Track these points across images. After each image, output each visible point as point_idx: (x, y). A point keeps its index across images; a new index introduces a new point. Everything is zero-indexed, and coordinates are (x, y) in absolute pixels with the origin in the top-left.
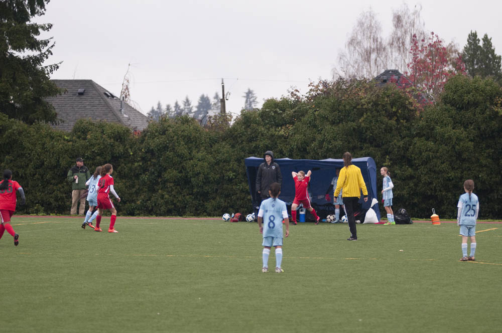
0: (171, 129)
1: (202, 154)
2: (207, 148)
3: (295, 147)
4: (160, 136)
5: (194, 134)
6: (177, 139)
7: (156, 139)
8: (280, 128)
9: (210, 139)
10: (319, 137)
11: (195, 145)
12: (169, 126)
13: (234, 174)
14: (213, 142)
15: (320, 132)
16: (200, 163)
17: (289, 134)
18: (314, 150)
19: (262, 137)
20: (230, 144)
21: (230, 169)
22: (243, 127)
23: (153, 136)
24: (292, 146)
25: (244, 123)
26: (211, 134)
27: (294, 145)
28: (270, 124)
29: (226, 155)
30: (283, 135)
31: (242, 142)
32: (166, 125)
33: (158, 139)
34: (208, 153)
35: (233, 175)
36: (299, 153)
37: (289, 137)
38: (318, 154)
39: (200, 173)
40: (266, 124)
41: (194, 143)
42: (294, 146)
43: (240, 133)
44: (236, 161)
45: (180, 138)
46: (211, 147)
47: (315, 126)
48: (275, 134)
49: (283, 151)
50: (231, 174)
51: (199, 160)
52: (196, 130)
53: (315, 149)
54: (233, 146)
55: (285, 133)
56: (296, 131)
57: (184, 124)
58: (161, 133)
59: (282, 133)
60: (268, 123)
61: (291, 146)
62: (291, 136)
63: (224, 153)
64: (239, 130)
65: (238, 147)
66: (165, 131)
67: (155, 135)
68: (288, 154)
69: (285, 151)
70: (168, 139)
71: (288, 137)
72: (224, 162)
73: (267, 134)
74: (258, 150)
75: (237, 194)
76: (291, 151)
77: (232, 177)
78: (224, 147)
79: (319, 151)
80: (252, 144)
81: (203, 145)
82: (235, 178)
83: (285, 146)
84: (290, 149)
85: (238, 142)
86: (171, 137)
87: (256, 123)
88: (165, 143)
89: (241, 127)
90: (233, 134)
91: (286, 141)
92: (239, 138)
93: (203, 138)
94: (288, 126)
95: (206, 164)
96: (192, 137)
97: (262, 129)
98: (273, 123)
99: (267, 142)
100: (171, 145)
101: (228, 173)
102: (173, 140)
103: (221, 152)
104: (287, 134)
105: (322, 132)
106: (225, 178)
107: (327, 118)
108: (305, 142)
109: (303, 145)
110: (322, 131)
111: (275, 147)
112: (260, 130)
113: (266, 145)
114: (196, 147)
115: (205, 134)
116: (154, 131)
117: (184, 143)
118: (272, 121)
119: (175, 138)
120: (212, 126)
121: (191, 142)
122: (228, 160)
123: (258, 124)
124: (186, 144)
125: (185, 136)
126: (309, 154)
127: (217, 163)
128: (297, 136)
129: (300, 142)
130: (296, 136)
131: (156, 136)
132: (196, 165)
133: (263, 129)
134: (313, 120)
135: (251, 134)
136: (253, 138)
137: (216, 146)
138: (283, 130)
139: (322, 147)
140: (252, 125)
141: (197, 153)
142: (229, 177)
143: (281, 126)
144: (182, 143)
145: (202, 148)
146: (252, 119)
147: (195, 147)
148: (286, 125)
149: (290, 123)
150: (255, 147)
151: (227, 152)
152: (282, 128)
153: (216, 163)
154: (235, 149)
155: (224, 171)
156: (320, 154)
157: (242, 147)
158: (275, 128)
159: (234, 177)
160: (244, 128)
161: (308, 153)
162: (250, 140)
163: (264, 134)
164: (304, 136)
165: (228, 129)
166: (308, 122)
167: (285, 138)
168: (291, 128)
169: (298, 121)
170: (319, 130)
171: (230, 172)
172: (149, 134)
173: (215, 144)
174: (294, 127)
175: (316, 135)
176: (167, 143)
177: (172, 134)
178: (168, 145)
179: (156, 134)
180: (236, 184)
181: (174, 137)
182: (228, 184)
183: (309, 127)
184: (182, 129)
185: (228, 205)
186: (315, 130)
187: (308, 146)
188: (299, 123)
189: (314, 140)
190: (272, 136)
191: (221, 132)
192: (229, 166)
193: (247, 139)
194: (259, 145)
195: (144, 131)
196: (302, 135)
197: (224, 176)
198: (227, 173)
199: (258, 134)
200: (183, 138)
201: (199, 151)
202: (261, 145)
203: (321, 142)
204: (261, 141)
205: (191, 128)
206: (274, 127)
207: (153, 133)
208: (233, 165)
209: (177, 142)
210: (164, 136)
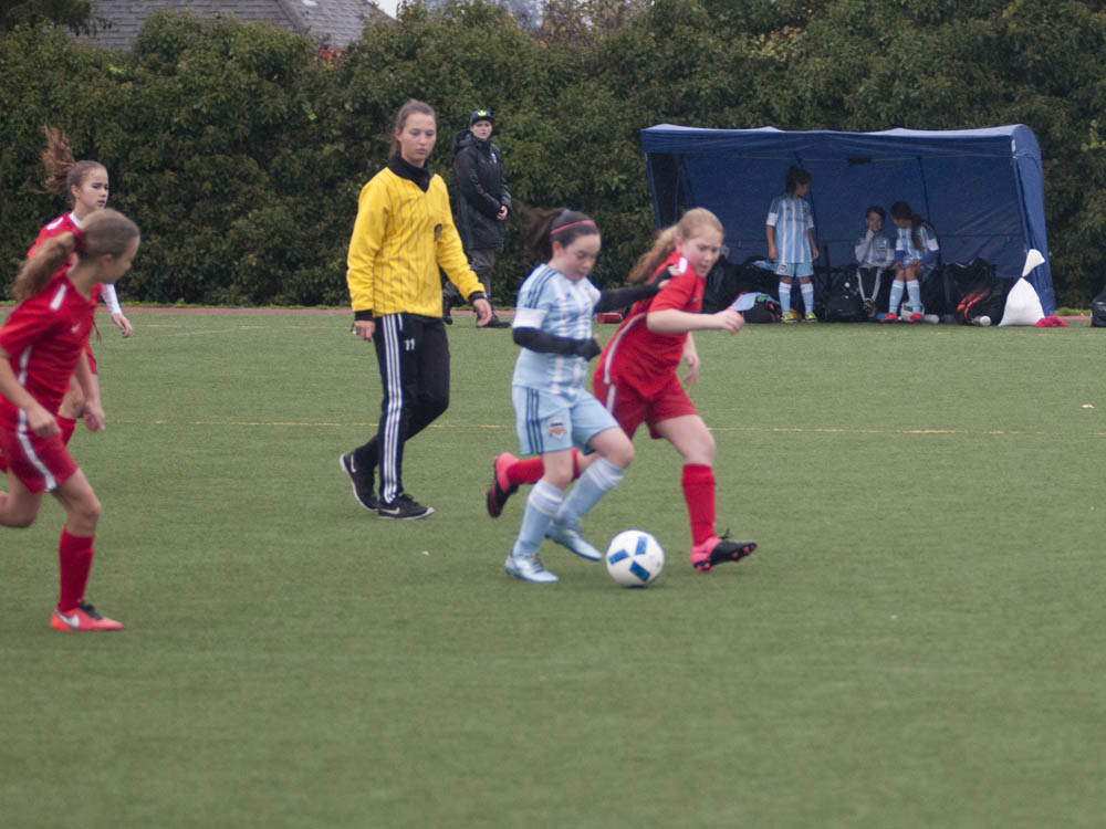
0: (433, 42)
1: (526, 118)
2: (541, 98)
3: (808, 95)
4: (399, 63)
5: (501, 57)
6: (452, 73)
7: (386, 71)
8: (762, 37)
9: (551, 71)
10: (881, 65)
11: (506, 89)
12: (426, 33)
13: (623, 177)
14: (560, 79)
15: (882, 48)
16: (519, 145)
17: (789, 56)
18: (867, 104)
19: (709, 66)
20: (612, 88)
21: (612, 163)
22: (653, 34)
23: (378, 62)
24: (800, 93)
25: (657, 23)
26: (553, 55)
27: (805, 87)
28: (732, 27)
29: (599, 119)
30: (771, 59)
31: (647, 81)
32: (418, 28)
33: (392, 71)
34: (544, 114)
35: (622, 181)
36: (819, 115)
37: (791, 64)
38: (879, 115)
39: (519, 176)
40: (721, 25)
41: (503, 84)
42: (805, 91)
43: (643, 53)
44: (628, 138)
45: (462, 70)
46: (555, 95)
47: (869, 32)
48: (747, 55)
49: (773, 108)
50: (615, 179)
51: (518, 137)
52: (510, 43)
53: (870, 100)
54: (621, 94)
55: (778, 53)
56: (813, 46)
57: (471, 25)
58: (403, 53)
59: (769, 51)
60: (727, 23)
61: (796, 92)
62: (798, 62)
63: (594, 114)
64: (639, 43)
65: (635, 95)
66: (415, 47)
67: (383, 60)
68: (789, 116)
69: (777, 107)
70: (423, 71)
71: (787, 63)
72: (594, 140)
73: (726, 56)
74: (698, 104)
75: (633, 237)
76: (798, 105)
77: (617, 188)
78: (593, 97)
79: (883, 107)
80: (679, 86)
81: (530, 88)
82: (628, 190)
83: (779, 91)
84: (793, 100)
85: (635, 80)
86: (433, 66)
87: (690, 23)
88: (415, 84)
89: (646, 34)
90: (621, 58)
91: (783, 77)
92: (640, 67)
93: (530, 70)
94: (786, 29)
95: (538, 148)
96: (496, 66)
97: (707, 40)
98: (743, 21)
99: (725, 81)
100: (432, 88)
101: (606, 176)
102: (438, 76)
103: (584, 110)
104: (785, 54)
105: (888, 50)
106: (596, 190)
107: (905, 7)
108: (838, 80)
109: (831, 90)
110: (888, 45)
111: (750, 97)
112: (701, 45)
113: (721, 89)
114: (510, 97)
115: (537, 56)
116: (381, 49)
117: (471, 84)
118: (736, 18)
119: (445, 68)
120: (557, 31)
121: (495, 82)
122: (606, 135)
123: (697, 26)
124: (477, 88)
125: (475, 64)
126: (850, 118)
127: (573, 146)
128: (816, 63)
129: (823, 80)
130: (810, 61)
131: (387, 63)
132: (509, 151)
133: (711, 41)
134: (862, 12)
135: (675, 57)
136: (681, 66)
137: (569, 94)
138: (771, 44)
139: (890, 94)
140: (676, 28)
141: (513, 112)
142: (608, 187)
143: (767, 31)
144: (467, 83)
145: (528, 100)
146: (678, 11)
147: (506, 94)
148: (782, 28)
149: (793, 23)
150: (686, 95)
151: (604, 111)
152: (768, 38)
153: (569, 145)
154: (628, 102)
155: (592, 170)
156: (883, 116)
157: (650, 97)
158: (749, 37)
159: (623, 187)
160: (655, 38)
161: (849, 113)
162: (675, 74)
163: (714, 57)
164: (836, 61)
165: (607, 42)
166: (848, 19)
167: (778, 69)
168: (795, 37)
169: (818, 17)
170: (881, 44)
171: (613, 171)
172: (366, 55)
173: (565, 86)
174: (805, 33)
175: (871, 58)
176: (420, 84)
177: (436, 58)
178: (423, 89)
179: (388, 57)
180: (631, 209)
181: (440, 65)
182: (606, 209)
183: (852, 33)
184: (467, 42)
185: (607, 272)
186: (868, 43)
187: (848, 93)
188: (820, 21)
189: (866, 74)
190: (740, 61)
191: (585, 51)
192: (609, 152)
193: (664, 71)
194: (700, 89)
195: (350, 49)
196: (829, 59)
197: (592, 186)
198: (601, 173)
199: (698, 55)
200: (468, 68)
201: (517, 108)
202: (706, 87)
203: (886, 83)
204: (706, 77)
205: (495, 37)
206: (744, 35)
207: (378, 54)
208: (621, 151)
209: (452, 82)
210: (410, 64)
